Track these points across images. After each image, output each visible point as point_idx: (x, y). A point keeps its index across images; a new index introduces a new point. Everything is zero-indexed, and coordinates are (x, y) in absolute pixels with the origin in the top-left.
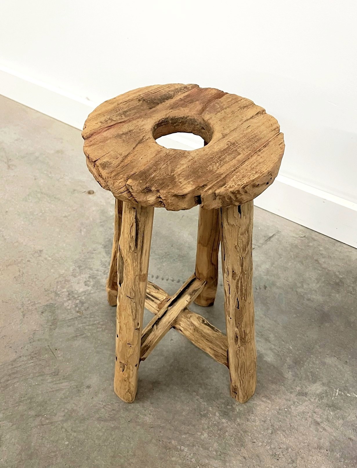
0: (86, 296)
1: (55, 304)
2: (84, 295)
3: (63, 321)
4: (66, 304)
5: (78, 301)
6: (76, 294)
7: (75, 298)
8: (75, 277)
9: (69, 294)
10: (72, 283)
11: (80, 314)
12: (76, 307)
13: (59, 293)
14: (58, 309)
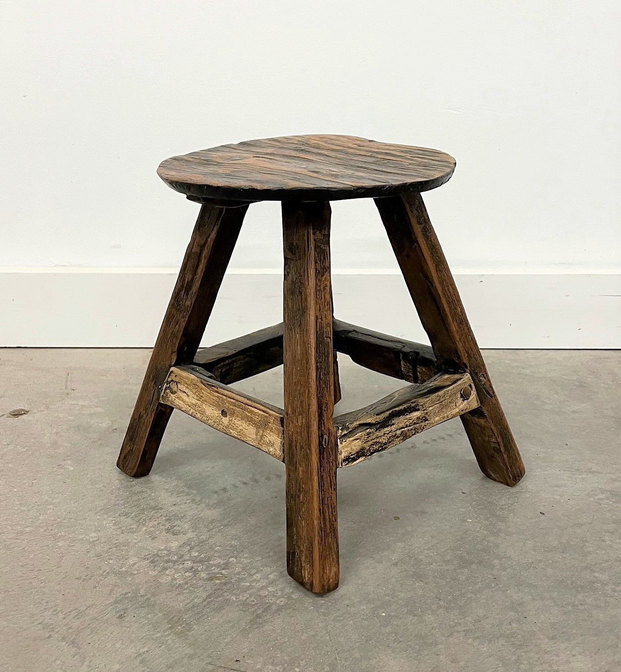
0: (195, 549)
1: (138, 590)
2: (192, 548)
3: (193, 606)
4: (165, 579)
5: (189, 564)
6: (168, 555)
7: (176, 561)
8: (133, 533)
9: (152, 562)
10: (136, 543)
11: (219, 579)
12: (196, 572)
13: (124, 569)
14: (154, 595)
